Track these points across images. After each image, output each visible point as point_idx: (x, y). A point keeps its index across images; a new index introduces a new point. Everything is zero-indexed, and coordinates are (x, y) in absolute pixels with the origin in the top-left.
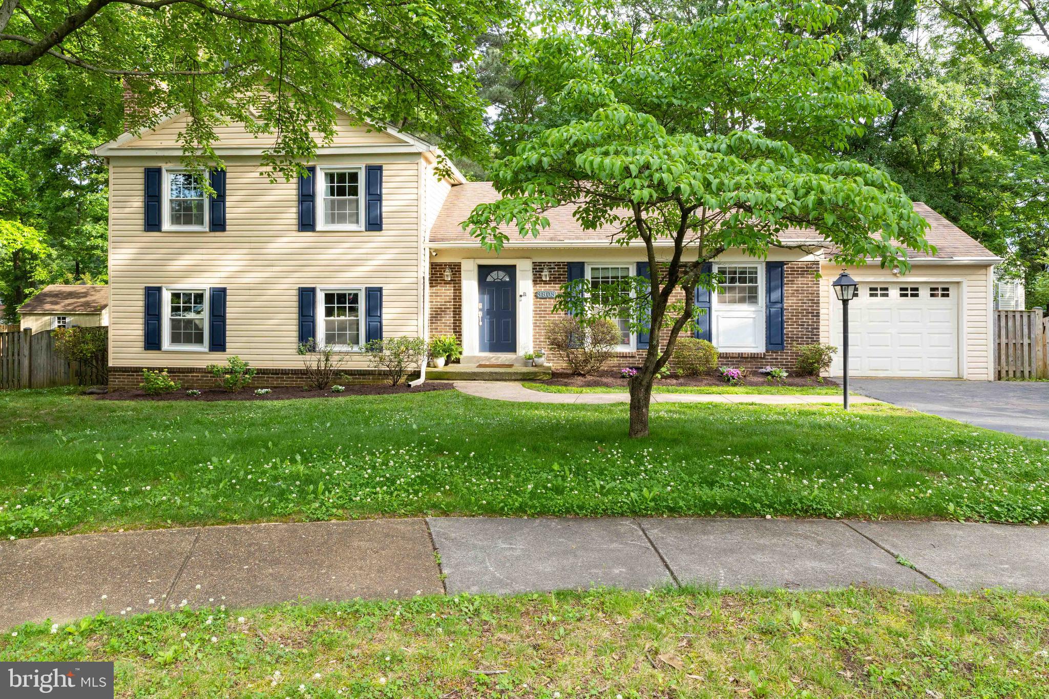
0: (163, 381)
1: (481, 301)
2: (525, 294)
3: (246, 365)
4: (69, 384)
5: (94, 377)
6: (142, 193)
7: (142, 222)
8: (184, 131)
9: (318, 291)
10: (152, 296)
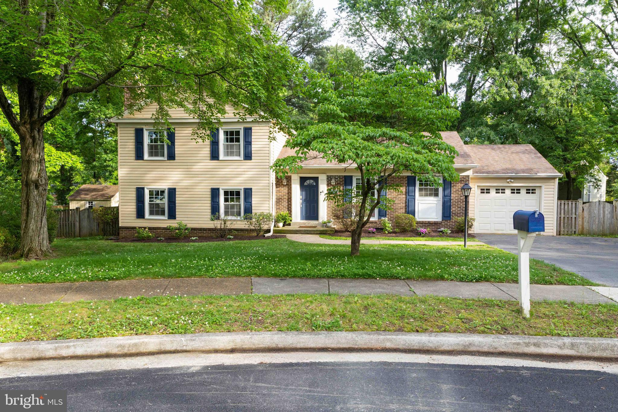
0: (146, 233)
1: (301, 195)
2: (323, 192)
3: (186, 226)
4: (99, 235)
5: (111, 232)
6: (134, 141)
7: (134, 155)
8: (155, 113)
9: (221, 190)
10: (140, 192)
